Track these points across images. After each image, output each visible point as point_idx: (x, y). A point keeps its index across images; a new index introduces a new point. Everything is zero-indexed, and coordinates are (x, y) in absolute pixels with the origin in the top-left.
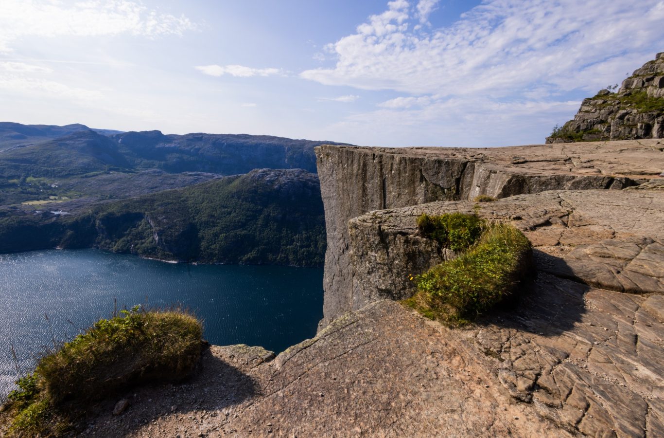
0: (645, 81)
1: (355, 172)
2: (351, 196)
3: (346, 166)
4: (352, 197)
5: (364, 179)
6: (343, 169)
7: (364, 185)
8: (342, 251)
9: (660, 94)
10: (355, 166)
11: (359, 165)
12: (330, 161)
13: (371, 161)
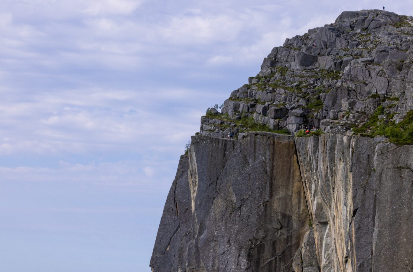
0: (249, 106)
1: (220, 147)
2: (216, 158)
3: (214, 145)
4: (218, 158)
5: (225, 150)
6: (212, 146)
7: (224, 153)
8: (209, 185)
9: (264, 121)
10: (220, 145)
11: (222, 144)
12: (204, 142)
13: (229, 143)
